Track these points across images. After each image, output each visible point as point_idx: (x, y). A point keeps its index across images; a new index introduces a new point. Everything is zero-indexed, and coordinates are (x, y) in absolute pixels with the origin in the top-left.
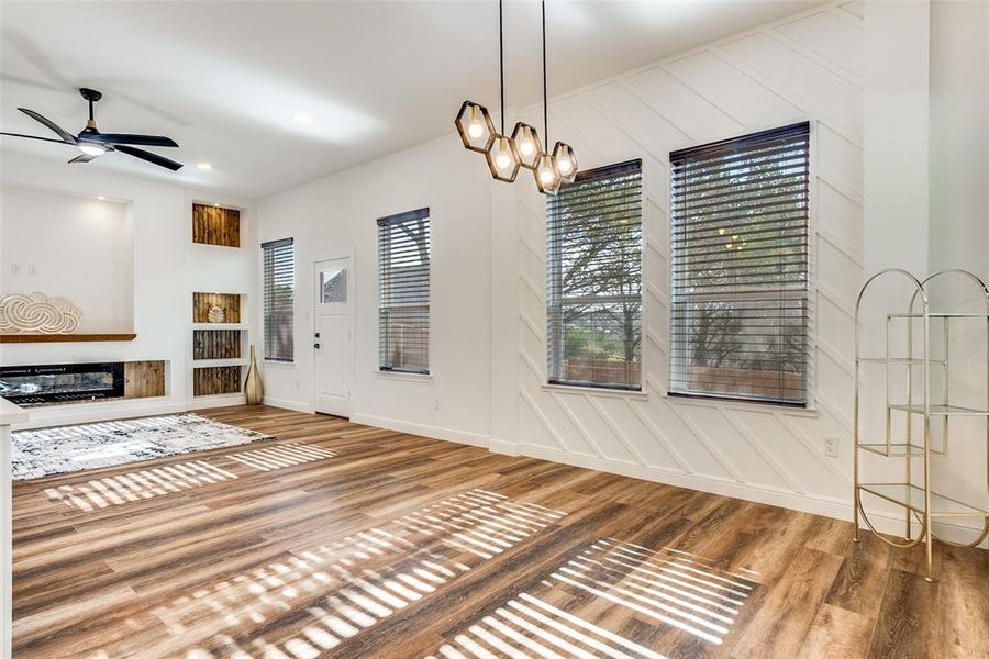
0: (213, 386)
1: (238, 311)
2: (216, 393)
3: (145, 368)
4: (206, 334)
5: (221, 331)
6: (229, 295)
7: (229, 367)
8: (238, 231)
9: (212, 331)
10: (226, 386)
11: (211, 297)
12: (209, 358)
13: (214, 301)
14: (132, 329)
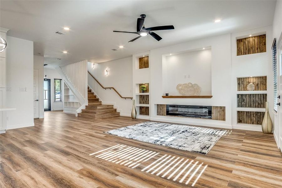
0: (251, 120)
1: (266, 85)
2: (253, 123)
3: (219, 109)
4: (247, 96)
5: (255, 94)
6: (260, 77)
7: (260, 112)
8: (265, 44)
9: (251, 95)
10: (258, 121)
11: (250, 79)
12: (249, 107)
13: (252, 80)
14: (211, 93)
